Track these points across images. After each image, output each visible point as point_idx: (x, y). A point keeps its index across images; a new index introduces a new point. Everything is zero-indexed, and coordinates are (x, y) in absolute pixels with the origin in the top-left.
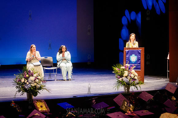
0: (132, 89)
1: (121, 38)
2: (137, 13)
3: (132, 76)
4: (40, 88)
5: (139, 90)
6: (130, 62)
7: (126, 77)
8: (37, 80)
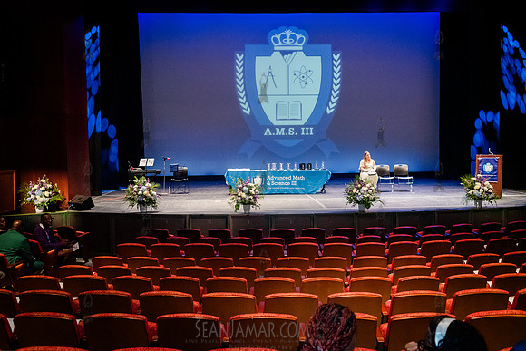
0: (486, 204)
1: (473, 144)
2: (495, 113)
3: (485, 188)
4: (374, 200)
5: (495, 205)
6: (483, 172)
7: (478, 190)
8: (370, 191)
